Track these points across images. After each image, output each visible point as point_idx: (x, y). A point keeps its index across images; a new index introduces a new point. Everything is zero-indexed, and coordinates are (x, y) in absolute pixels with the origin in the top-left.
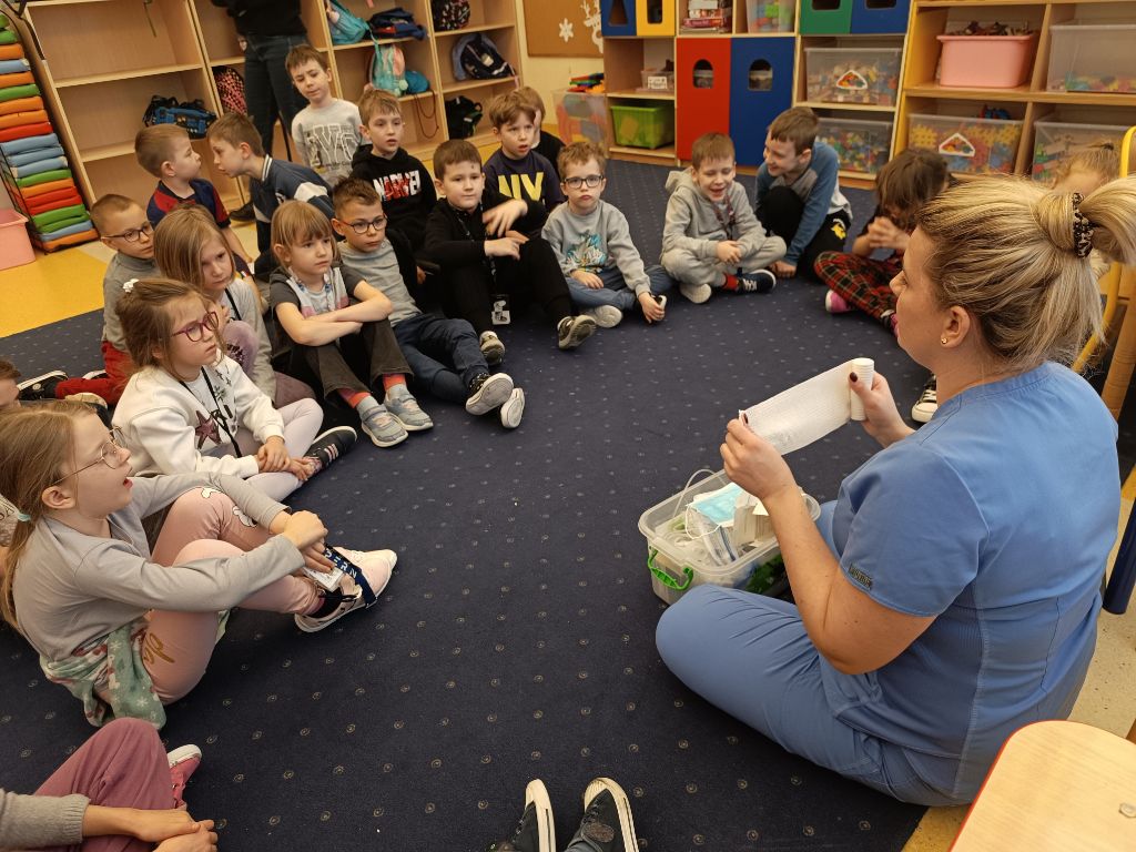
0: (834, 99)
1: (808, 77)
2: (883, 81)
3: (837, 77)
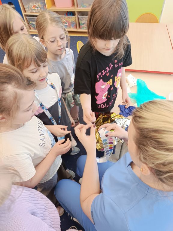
0: (33, 12)
1: (24, 6)
2: (42, 6)
3: (32, 6)
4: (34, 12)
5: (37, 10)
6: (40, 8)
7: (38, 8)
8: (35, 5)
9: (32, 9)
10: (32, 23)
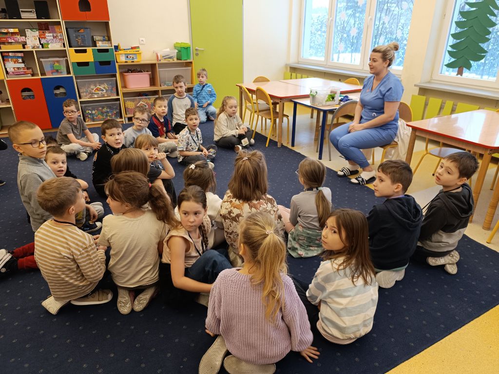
0: (93, 97)
1: (80, 90)
2: (110, 88)
3: (93, 89)
4: (96, 96)
5: (100, 94)
6: (107, 90)
7: (103, 90)
8: (100, 87)
9: (93, 93)
10: (90, 112)
